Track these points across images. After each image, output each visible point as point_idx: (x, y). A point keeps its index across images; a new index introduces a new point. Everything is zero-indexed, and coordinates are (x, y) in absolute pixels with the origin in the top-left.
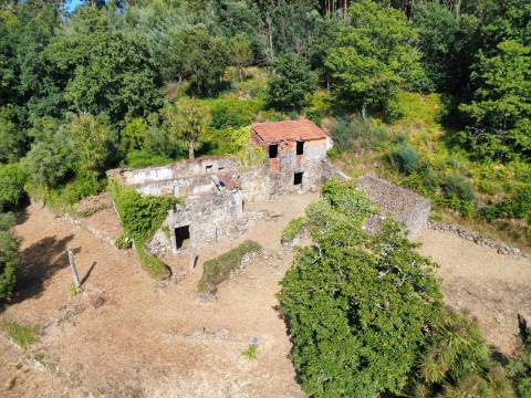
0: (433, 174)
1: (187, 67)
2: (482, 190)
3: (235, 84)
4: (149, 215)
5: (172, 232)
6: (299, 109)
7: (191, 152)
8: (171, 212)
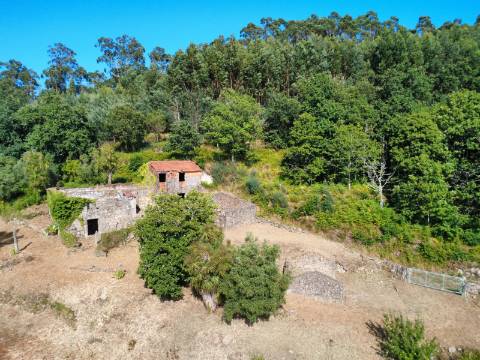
0: (267, 193)
1: (117, 131)
2: (293, 201)
3: (153, 144)
4: (70, 208)
5: (85, 222)
6: (191, 157)
7: (110, 181)
8: (85, 208)
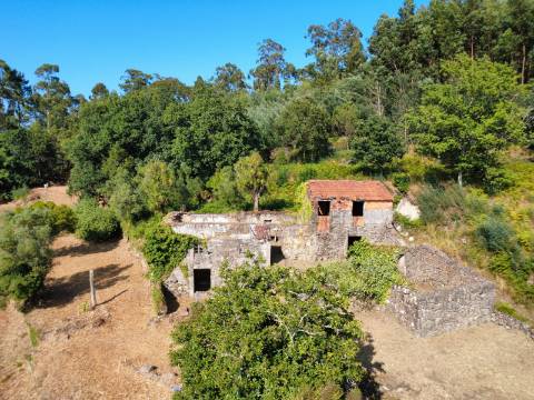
4: (167, 250)
5: (191, 272)
8: (192, 251)
